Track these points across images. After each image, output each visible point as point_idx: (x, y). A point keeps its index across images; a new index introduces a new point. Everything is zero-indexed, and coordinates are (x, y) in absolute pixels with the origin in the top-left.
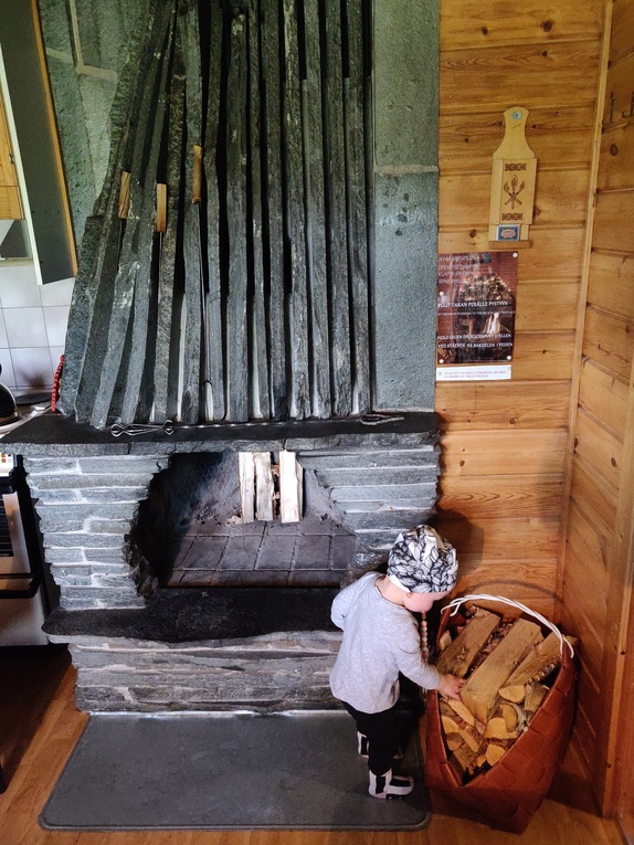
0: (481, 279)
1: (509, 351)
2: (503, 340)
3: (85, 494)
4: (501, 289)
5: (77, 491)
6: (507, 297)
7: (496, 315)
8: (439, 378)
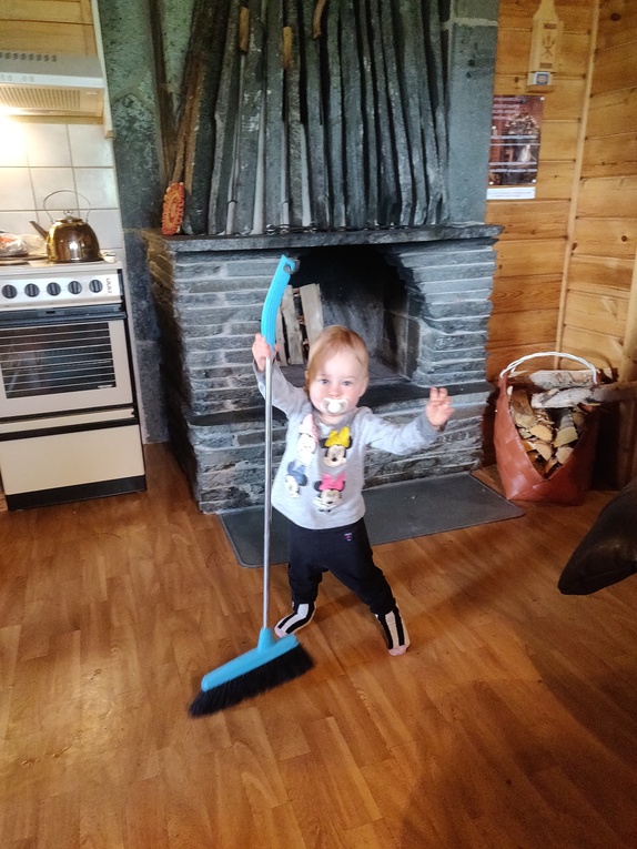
0: (520, 117)
1: (534, 176)
2: (532, 167)
3: (229, 298)
4: (532, 125)
5: (221, 295)
6: (536, 132)
7: (528, 146)
8: (489, 197)
